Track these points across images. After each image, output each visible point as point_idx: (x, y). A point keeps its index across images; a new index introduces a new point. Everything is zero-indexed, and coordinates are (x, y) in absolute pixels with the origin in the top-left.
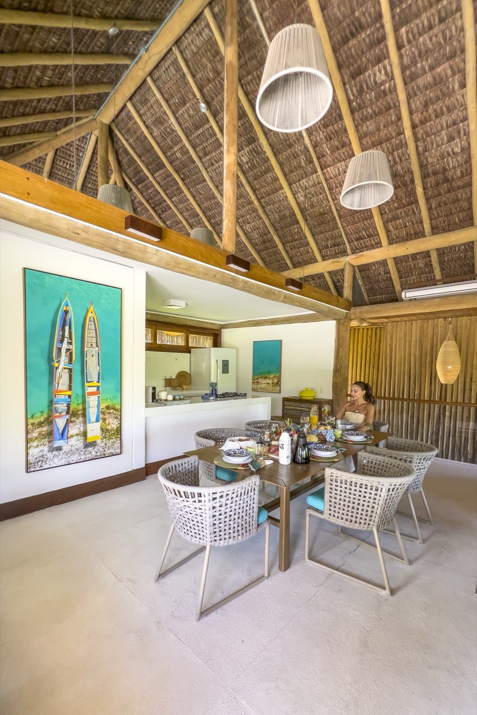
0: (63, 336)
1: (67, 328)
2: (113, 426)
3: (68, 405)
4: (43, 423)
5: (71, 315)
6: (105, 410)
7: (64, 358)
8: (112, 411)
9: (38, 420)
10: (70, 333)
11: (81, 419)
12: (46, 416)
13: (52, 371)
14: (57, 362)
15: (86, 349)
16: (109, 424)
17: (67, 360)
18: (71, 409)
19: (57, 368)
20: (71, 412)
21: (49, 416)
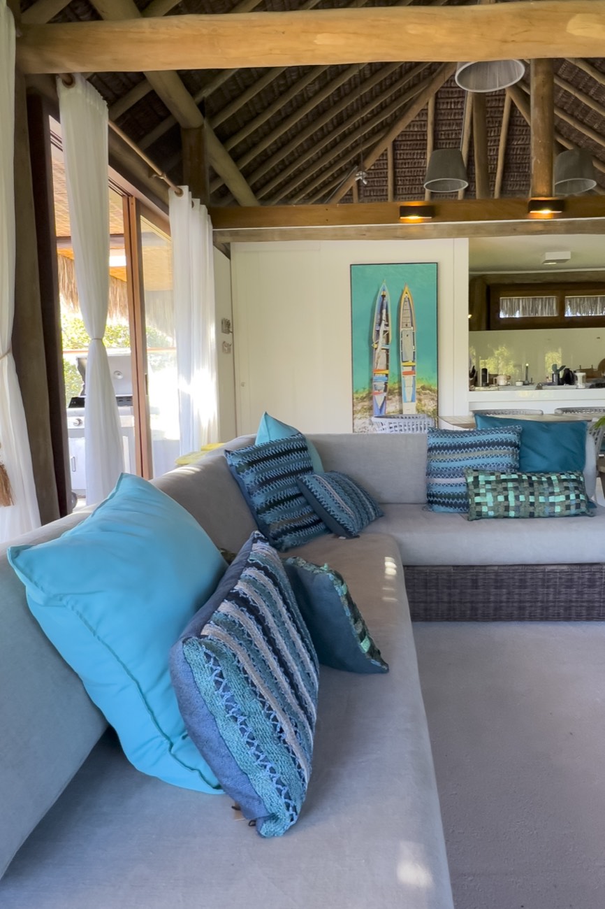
0: (381, 320)
1: (384, 311)
2: (429, 408)
3: (386, 384)
4: (365, 398)
5: (387, 299)
6: (421, 390)
7: (382, 339)
8: (428, 391)
9: (361, 395)
10: (387, 315)
11: (397, 397)
12: (367, 392)
13: (372, 351)
14: (376, 343)
15: (401, 329)
16: (425, 405)
17: (385, 341)
18: (388, 387)
19: (376, 349)
20: (388, 390)
21: (370, 393)
